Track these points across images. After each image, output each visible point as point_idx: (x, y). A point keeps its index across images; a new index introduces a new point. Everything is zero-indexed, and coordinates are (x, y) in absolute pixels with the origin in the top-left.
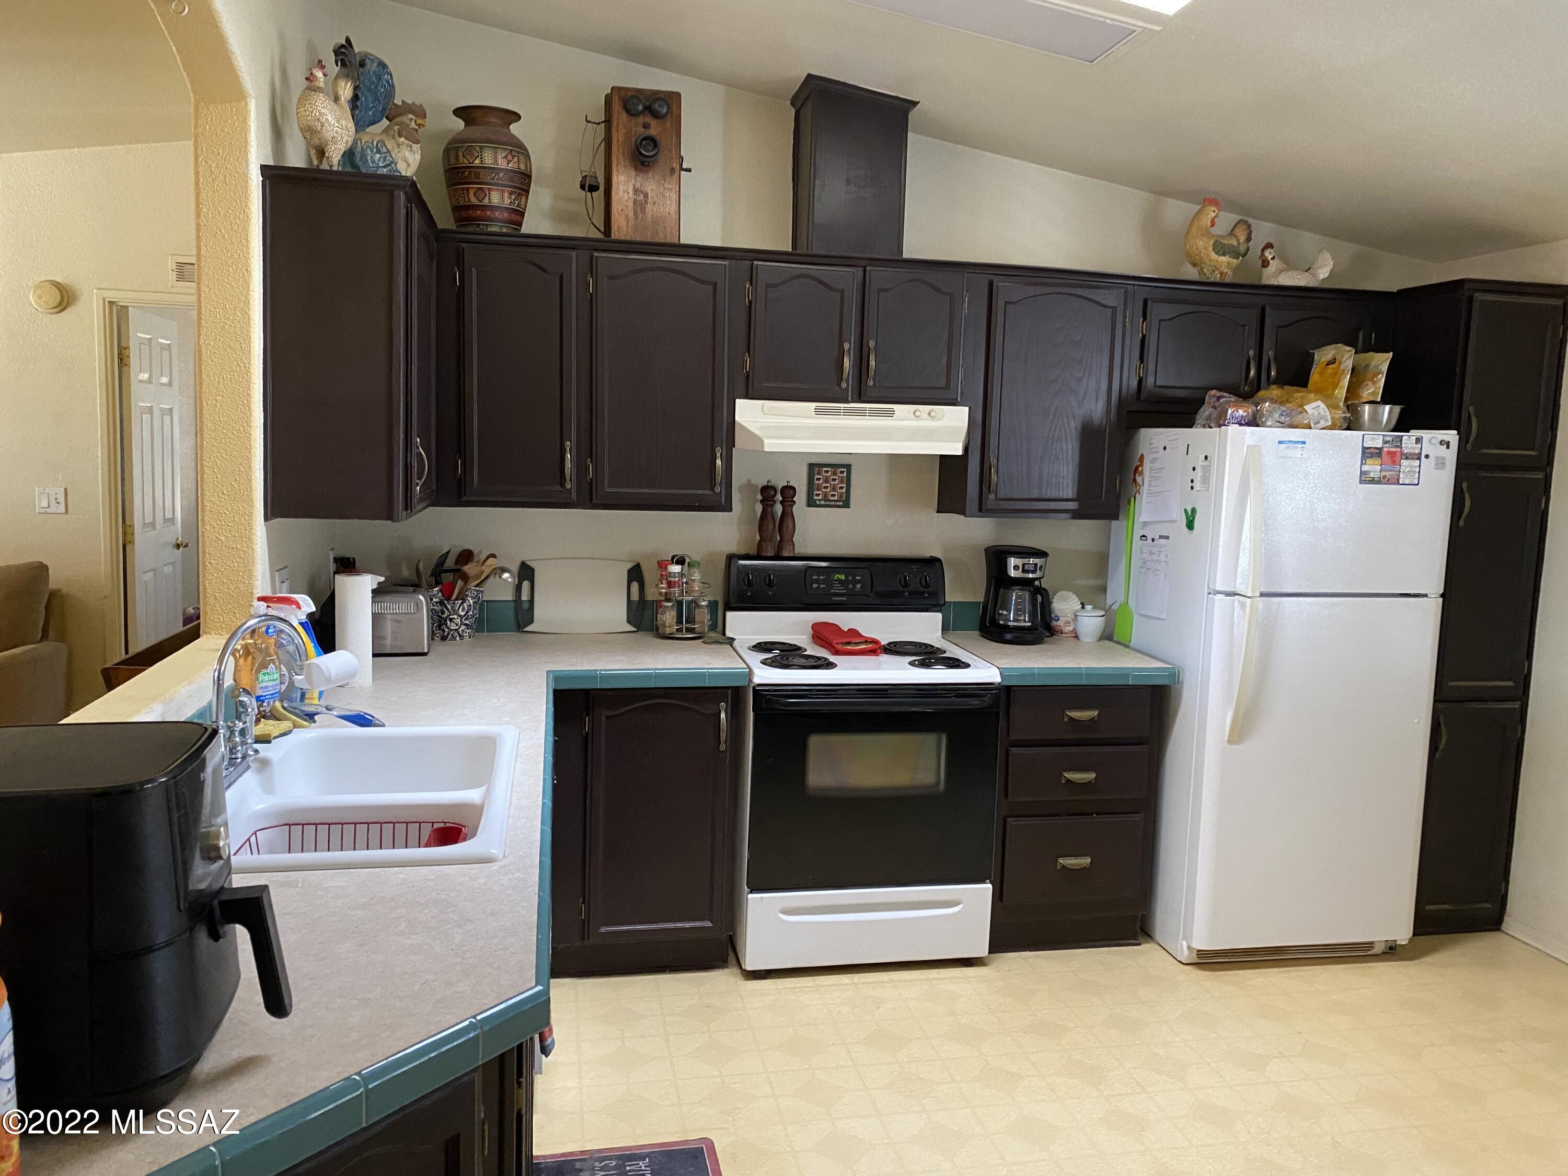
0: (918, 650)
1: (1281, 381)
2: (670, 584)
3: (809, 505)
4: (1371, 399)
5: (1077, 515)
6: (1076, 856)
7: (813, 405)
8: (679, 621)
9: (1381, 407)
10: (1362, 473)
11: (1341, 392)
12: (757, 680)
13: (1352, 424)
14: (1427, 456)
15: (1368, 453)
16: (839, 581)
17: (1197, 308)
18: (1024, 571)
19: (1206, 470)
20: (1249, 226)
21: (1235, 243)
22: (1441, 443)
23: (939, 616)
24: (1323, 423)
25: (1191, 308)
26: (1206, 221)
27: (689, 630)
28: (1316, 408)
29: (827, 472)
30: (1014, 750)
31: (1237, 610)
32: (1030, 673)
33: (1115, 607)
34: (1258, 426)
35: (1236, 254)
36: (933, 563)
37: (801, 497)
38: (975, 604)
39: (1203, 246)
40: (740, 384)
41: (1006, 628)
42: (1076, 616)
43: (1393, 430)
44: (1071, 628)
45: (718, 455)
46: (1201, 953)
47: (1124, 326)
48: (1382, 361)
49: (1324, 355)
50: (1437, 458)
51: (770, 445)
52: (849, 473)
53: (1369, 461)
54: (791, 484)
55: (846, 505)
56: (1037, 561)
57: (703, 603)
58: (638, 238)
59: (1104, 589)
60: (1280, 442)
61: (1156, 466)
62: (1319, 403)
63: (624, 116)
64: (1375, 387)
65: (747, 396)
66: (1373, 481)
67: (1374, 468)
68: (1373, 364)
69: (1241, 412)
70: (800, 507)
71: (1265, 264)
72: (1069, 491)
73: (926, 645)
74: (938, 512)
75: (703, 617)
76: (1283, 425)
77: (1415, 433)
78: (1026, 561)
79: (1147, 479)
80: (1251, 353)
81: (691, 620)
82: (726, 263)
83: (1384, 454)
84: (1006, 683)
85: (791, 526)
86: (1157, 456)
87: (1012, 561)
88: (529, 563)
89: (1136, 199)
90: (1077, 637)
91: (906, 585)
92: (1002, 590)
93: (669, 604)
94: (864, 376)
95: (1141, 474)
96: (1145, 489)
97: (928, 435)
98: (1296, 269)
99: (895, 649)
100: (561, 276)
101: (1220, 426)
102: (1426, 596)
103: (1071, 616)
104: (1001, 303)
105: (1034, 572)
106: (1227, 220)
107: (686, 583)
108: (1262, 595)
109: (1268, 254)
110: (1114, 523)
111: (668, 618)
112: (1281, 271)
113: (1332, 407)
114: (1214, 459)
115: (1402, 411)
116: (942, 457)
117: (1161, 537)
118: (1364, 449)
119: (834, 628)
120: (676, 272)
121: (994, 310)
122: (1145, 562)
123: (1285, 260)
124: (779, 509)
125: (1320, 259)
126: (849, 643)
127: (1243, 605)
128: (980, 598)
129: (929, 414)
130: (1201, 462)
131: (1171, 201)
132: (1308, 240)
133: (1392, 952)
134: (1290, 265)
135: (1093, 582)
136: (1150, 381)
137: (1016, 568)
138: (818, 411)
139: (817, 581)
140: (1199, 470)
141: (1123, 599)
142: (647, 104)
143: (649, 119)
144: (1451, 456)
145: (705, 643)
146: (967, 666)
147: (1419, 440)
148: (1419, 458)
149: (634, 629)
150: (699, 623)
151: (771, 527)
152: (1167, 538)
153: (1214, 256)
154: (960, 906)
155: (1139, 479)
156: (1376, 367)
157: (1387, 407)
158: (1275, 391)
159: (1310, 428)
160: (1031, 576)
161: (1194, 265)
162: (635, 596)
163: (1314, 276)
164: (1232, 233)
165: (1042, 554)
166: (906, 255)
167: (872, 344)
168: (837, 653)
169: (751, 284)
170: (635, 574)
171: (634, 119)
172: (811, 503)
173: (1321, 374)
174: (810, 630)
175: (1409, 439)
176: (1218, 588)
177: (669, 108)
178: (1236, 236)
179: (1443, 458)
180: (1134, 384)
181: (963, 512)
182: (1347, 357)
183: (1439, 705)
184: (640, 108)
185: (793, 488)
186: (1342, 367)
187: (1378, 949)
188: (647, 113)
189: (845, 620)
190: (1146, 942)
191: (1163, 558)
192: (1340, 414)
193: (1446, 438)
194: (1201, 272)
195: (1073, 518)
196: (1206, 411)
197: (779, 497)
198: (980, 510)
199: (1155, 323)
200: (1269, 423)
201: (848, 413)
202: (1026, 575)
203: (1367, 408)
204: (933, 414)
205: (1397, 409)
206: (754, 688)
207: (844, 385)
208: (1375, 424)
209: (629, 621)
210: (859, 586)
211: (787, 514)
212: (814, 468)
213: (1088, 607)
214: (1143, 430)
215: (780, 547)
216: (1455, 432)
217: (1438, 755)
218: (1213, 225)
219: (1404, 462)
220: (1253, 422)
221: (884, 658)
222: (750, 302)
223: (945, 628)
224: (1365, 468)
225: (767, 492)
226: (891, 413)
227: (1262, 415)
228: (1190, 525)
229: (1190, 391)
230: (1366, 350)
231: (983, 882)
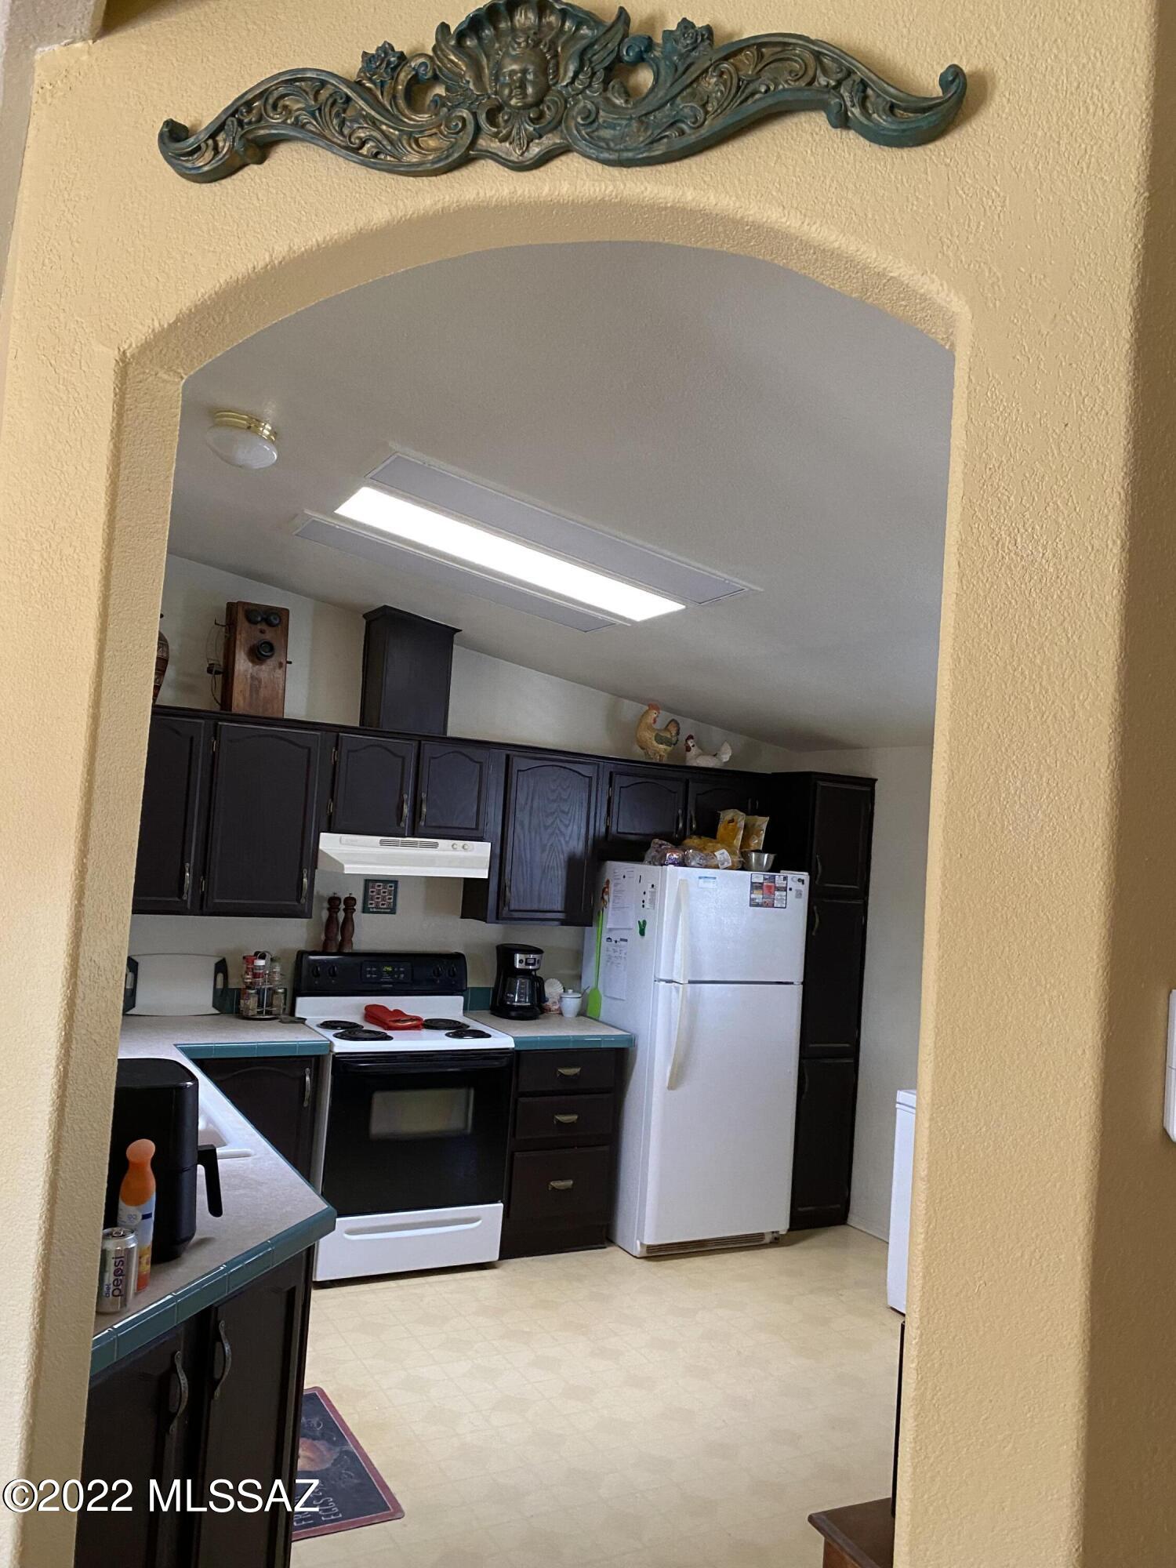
0: (448, 1025)
1: (699, 833)
2: (255, 976)
3: (364, 912)
4: (757, 848)
5: (564, 923)
6: (562, 1179)
7: (379, 838)
8: (260, 1005)
9: (762, 855)
10: (752, 900)
11: (738, 842)
12: (336, 1050)
13: (744, 867)
14: (790, 889)
15: (755, 887)
16: (387, 972)
17: (643, 780)
18: (527, 964)
19: (653, 894)
20: (678, 724)
21: (669, 736)
22: (799, 880)
23: (461, 999)
24: (726, 865)
25: (640, 780)
26: (650, 720)
27: (268, 1013)
28: (722, 855)
29: (379, 886)
30: (522, 1100)
31: (674, 993)
32: (535, 1040)
33: (588, 991)
34: (685, 866)
35: (668, 743)
36: (458, 958)
37: (359, 906)
38: (488, 989)
39: (648, 736)
40: (324, 823)
41: (513, 1008)
42: (561, 998)
43: (769, 871)
44: (557, 1007)
45: (305, 875)
46: (650, 1248)
47: (597, 791)
48: (763, 822)
49: (727, 815)
50: (797, 891)
51: (349, 869)
52: (396, 888)
53: (755, 892)
54: (353, 896)
55: (393, 911)
56: (536, 956)
57: (280, 991)
58: (253, 713)
59: (580, 977)
60: (700, 878)
61: (619, 887)
62: (724, 851)
63: (246, 624)
64: (758, 841)
65: (329, 831)
66: (758, 905)
67: (758, 896)
68: (758, 823)
69: (675, 856)
70: (358, 916)
71: (688, 749)
72: (558, 905)
73: (455, 1022)
74: (462, 917)
75: (279, 1001)
76: (701, 866)
77: (784, 873)
78: (528, 956)
79: (611, 897)
80: (680, 812)
81: (270, 1005)
82: (318, 733)
83: (764, 888)
84: (517, 1049)
85: (351, 928)
86: (619, 881)
87: (518, 957)
88: (134, 958)
89: (604, 698)
90: (561, 1014)
91: (439, 975)
92: (509, 979)
93: (253, 991)
94: (417, 819)
95: (608, 893)
96: (610, 905)
97: (462, 863)
98: (708, 755)
99: (433, 1025)
100: (192, 739)
101: (662, 865)
102: (792, 983)
103: (556, 999)
104: (515, 770)
105: (533, 964)
106: (664, 717)
107: (269, 975)
108: (690, 982)
109: (691, 743)
110: (587, 929)
111: (251, 1003)
112: (700, 755)
113: (732, 853)
114: (658, 887)
115: (775, 857)
116: (466, 879)
117: (621, 940)
118: (752, 883)
119: (383, 1009)
120: (281, 738)
121: (509, 775)
122: (610, 957)
123: (700, 748)
124: (341, 915)
125: (723, 749)
126: (398, 1021)
127: (677, 989)
128: (491, 984)
129: (463, 847)
130: (649, 889)
131: (626, 701)
132: (716, 733)
133: (777, 1241)
134: (704, 752)
135: (573, 972)
136: (614, 829)
137: (521, 961)
138: (382, 843)
139: (370, 972)
140: (648, 893)
141: (594, 985)
142: (265, 616)
143: (263, 626)
144: (805, 889)
145: (281, 1022)
146: (489, 1036)
147: (785, 878)
148: (786, 890)
149: (217, 1012)
150: (276, 1006)
151: (335, 930)
152: (626, 940)
153: (654, 742)
154: (480, 1222)
155: (606, 897)
156: (759, 826)
157: (766, 855)
158: (695, 841)
159: (718, 868)
160: (531, 967)
161: (642, 748)
162: (220, 986)
163: (720, 760)
164: (666, 729)
165: (538, 951)
166: (449, 734)
167: (424, 796)
168: (390, 1028)
169: (336, 749)
170: (221, 967)
171: (253, 627)
172: (365, 910)
173: (725, 829)
174: (364, 1011)
175: (779, 878)
176: (661, 977)
177: (280, 620)
178: (669, 731)
179: (801, 891)
180: (603, 829)
181: (485, 920)
182: (741, 819)
183: (804, 1061)
184: (259, 619)
185: (354, 899)
186: (738, 825)
187: (767, 1239)
188: (264, 623)
189: (392, 1003)
190: (609, 1246)
191: (623, 955)
192: (736, 859)
193: (802, 877)
194: (647, 754)
195: (562, 924)
196: (651, 853)
197: (342, 906)
198: (497, 918)
199: (617, 790)
200: (693, 864)
201: (404, 845)
202: (527, 967)
203: (753, 855)
204: (466, 847)
205: (772, 856)
206: (334, 1056)
207: (402, 824)
208: (759, 868)
209: (214, 1006)
210: (402, 976)
211: (348, 920)
212: (370, 882)
213: (570, 991)
214: (608, 862)
215: (341, 945)
216: (806, 874)
217: (804, 1097)
218: (655, 721)
219: (777, 893)
220: (683, 863)
221: (425, 1032)
222: (335, 762)
223: (465, 1009)
224: (753, 896)
225: (333, 901)
226: (435, 846)
227: (688, 858)
228: (642, 933)
229: (641, 837)
230: (751, 814)
231: (496, 1202)
